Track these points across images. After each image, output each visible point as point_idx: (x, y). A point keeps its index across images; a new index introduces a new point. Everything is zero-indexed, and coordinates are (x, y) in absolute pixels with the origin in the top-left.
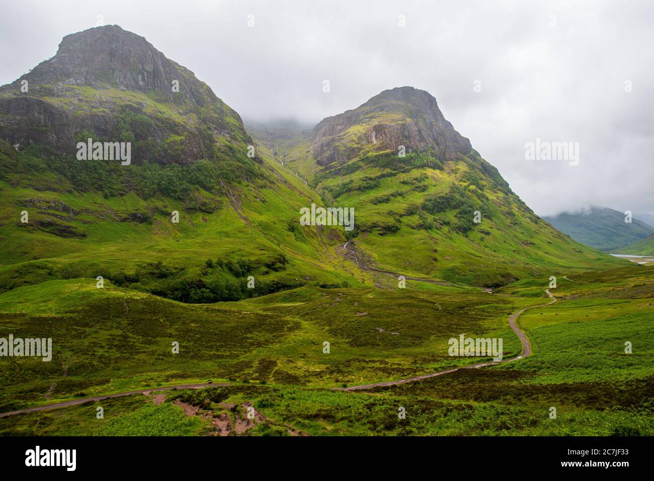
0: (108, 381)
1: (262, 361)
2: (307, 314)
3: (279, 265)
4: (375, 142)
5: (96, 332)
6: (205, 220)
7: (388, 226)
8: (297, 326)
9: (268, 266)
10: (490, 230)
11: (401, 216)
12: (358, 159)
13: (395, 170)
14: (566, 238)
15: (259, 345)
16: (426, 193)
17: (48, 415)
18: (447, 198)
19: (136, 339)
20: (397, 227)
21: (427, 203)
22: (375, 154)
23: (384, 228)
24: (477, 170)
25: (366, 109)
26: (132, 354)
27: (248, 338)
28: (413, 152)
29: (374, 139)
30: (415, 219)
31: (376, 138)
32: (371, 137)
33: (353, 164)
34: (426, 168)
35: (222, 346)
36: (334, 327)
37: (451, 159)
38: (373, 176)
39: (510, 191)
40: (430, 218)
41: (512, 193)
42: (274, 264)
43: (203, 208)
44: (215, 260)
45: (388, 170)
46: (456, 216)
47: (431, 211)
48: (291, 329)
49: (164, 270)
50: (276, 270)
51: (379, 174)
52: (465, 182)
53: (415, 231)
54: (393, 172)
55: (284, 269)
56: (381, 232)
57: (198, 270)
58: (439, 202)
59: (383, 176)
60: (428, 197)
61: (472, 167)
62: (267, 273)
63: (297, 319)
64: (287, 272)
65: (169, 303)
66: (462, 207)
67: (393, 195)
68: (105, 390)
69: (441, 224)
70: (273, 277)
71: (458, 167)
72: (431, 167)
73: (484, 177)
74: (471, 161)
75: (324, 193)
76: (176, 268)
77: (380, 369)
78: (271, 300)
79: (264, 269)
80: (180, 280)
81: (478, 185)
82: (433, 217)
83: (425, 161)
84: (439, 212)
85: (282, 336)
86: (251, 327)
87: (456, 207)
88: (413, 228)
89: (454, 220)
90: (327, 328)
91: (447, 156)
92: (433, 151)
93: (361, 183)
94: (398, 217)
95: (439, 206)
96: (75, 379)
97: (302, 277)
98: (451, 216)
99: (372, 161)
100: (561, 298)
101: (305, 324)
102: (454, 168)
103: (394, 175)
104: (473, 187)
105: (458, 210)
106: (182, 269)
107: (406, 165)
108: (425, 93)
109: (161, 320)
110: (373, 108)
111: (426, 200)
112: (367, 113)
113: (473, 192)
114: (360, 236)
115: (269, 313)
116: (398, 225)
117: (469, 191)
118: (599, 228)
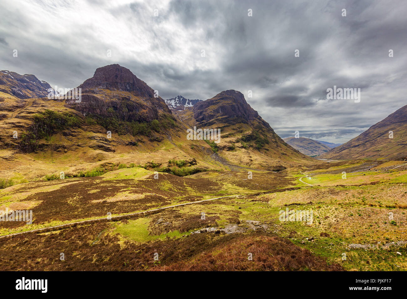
3: (194, 163)
6: (158, 145)
7: (230, 147)
10: (268, 149)
11: (234, 143)
12: (214, 119)
16: (243, 133)
18: (251, 136)
20: (233, 148)
21: (243, 138)
22: (221, 117)
24: (261, 124)
25: (216, 99)
28: (236, 116)
30: (240, 144)
31: (221, 111)
32: (219, 110)
34: (242, 123)
37: (251, 120)
41: (275, 133)
42: (192, 162)
43: (157, 140)
44: (171, 161)
45: (226, 124)
46: (255, 143)
47: (245, 141)
49: (154, 164)
50: (193, 165)
52: (257, 129)
53: (240, 149)
54: (229, 125)
55: (196, 164)
56: (227, 149)
57: (166, 165)
58: (248, 137)
59: (225, 126)
60: (244, 135)
61: (259, 123)
64: (198, 165)
66: (257, 139)
67: (229, 134)
69: (249, 146)
71: (254, 123)
73: (264, 127)
74: (258, 120)
76: (158, 164)
81: (262, 130)
82: (246, 143)
83: (241, 120)
84: (248, 141)
87: (255, 139)
88: (240, 148)
89: (254, 145)
91: (250, 118)
92: (244, 116)
95: (248, 139)
97: (204, 167)
98: (253, 143)
99: (220, 120)
102: (252, 123)
103: (229, 126)
104: (260, 131)
105: (255, 141)
106: (161, 164)
107: (234, 122)
110: (219, 98)
113: (260, 133)
114: (219, 151)
116: (233, 146)
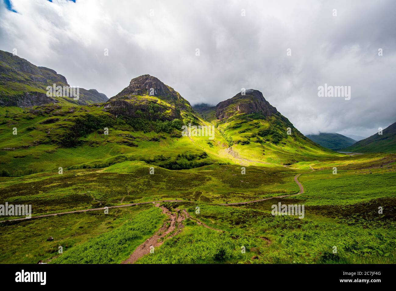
0: (142, 198)
1: (197, 192)
2: (214, 175)
3: (204, 156)
4: (239, 110)
5: (139, 180)
6: (177, 140)
7: (245, 141)
8: (210, 179)
9: (200, 157)
10: (286, 142)
11: (250, 138)
12: (233, 116)
13: (247, 120)
14: (318, 145)
15: (196, 186)
16: (259, 129)
17: (120, 209)
18: (267, 131)
19: (153, 183)
20: (248, 142)
21: (260, 132)
22: (239, 114)
23: (243, 142)
24: (279, 119)
25: (235, 98)
26: (151, 188)
27: (192, 183)
28: (254, 113)
29: (238, 109)
30: (255, 139)
31: (239, 108)
32: (237, 108)
33: (231, 118)
34: (259, 119)
35: (182, 186)
36: (224, 180)
37: (269, 116)
38: (239, 123)
39: (293, 127)
40: (261, 138)
41: (294, 128)
42: (202, 156)
43: (177, 136)
44: (181, 155)
45: (244, 121)
46: (271, 137)
47: (261, 136)
48: (208, 180)
49: (163, 158)
50: (203, 158)
51: (241, 122)
52: (275, 124)
53: (255, 143)
55: (206, 158)
56: (242, 144)
57: (175, 158)
58: (265, 132)
59: (242, 123)
60: (260, 130)
61: (277, 118)
62: (200, 159)
63: (210, 176)
64: (207, 159)
65: (164, 170)
66: (274, 134)
67: (246, 130)
68: (140, 201)
70: (202, 161)
71: (272, 118)
72: (261, 119)
73: (282, 122)
74: (277, 116)
75: (220, 129)
76: (167, 157)
77: (241, 197)
78: (201, 169)
79: (198, 158)
80: (169, 162)
81: (280, 125)
82: (262, 138)
83: (259, 117)
84: (264, 136)
85: (204, 183)
86: (193, 179)
87: (271, 134)
89: (271, 139)
90: (221, 180)
91: (268, 114)
92: (261, 112)
93: (234, 125)
94: (248, 138)
95: (265, 133)
96: (131, 196)
97: (212, 161)
98: (269, 137)
99: (238, 117)
100: (316, 169)
101: (213, 178)
102: (270, 119)
103: (247, 122)
104: (278, 126)
105: (272, 135)
106: (170, 158)
107: (251, 118)
108: (258, 91)
109: (161, 176)
110: (238, 98)
111: (260, 131)
112: (236, 100)
113: (278, 128)
114: (234, 145)
115: (200, 174)
116: (249, 141)
117: (277, 127)
118: (332, 141)
